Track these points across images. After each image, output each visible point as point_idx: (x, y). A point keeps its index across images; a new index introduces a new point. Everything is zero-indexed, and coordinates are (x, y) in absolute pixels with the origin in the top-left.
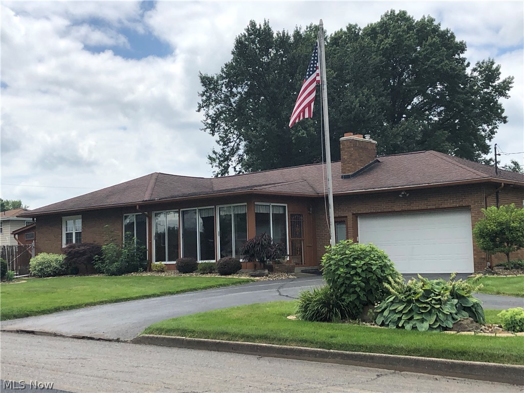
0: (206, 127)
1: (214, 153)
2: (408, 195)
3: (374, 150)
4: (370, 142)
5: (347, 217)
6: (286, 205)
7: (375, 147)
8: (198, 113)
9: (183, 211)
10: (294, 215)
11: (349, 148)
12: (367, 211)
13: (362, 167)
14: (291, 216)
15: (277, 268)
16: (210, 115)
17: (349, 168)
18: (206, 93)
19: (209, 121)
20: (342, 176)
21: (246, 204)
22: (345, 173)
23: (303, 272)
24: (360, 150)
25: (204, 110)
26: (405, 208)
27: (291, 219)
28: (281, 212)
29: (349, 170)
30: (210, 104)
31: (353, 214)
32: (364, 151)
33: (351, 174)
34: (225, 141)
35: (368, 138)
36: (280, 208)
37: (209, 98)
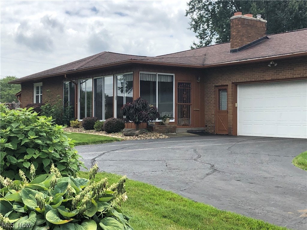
0: (191, 27)
1: (194, 44)
2: (276, 65)
3: (264, 28)
4: (259, 21)
5: (228, 85)
6: (174, 75)
7: (264, 26)
8: (186, 17)
9: (96, 79)
10: (181, 83)
11: (237, 25)
12: (243, 80)
13: (250, 43)
14: (179, 84)
15: (158, 128)
16: (194, 18)
17: (236, 43)
18: (192, 3)
19: (194, 23)
20: (231, 50)
21: (132, 73)
22: (233, 47)
23: (188, 132)
24: (248, 28)
25: (190, 15)
26: (275, 77)
27: (178, 87)
28: (169, 80)
29: (236, 45)
30: (194, 11)
31: (233, 83)
32: (253, 29)
33: (238, 48)
34: (202, 36)
35: (259, 17)
36: (168, 77)
37: (193, 7)
